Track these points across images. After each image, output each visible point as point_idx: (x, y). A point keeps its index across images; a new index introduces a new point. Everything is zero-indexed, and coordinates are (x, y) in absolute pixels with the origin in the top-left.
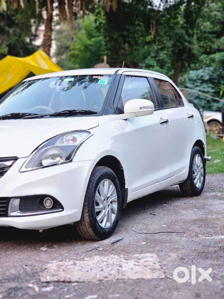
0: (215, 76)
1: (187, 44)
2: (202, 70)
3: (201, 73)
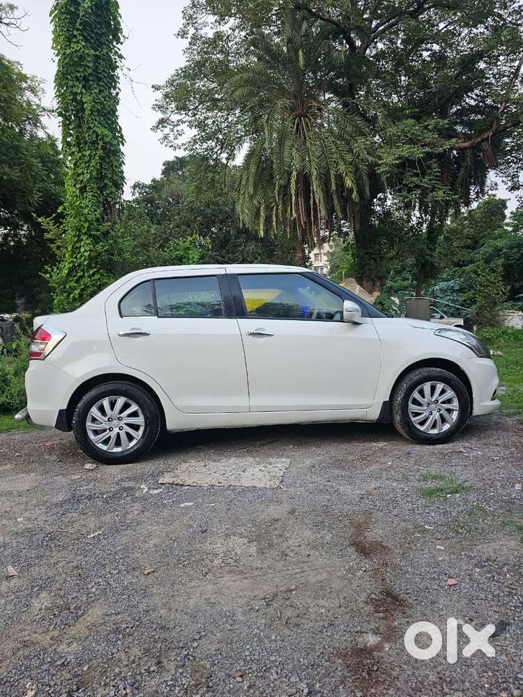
0: (464, 285)
1: (428, 258)
2: (452, 281)
3: (451, 283)
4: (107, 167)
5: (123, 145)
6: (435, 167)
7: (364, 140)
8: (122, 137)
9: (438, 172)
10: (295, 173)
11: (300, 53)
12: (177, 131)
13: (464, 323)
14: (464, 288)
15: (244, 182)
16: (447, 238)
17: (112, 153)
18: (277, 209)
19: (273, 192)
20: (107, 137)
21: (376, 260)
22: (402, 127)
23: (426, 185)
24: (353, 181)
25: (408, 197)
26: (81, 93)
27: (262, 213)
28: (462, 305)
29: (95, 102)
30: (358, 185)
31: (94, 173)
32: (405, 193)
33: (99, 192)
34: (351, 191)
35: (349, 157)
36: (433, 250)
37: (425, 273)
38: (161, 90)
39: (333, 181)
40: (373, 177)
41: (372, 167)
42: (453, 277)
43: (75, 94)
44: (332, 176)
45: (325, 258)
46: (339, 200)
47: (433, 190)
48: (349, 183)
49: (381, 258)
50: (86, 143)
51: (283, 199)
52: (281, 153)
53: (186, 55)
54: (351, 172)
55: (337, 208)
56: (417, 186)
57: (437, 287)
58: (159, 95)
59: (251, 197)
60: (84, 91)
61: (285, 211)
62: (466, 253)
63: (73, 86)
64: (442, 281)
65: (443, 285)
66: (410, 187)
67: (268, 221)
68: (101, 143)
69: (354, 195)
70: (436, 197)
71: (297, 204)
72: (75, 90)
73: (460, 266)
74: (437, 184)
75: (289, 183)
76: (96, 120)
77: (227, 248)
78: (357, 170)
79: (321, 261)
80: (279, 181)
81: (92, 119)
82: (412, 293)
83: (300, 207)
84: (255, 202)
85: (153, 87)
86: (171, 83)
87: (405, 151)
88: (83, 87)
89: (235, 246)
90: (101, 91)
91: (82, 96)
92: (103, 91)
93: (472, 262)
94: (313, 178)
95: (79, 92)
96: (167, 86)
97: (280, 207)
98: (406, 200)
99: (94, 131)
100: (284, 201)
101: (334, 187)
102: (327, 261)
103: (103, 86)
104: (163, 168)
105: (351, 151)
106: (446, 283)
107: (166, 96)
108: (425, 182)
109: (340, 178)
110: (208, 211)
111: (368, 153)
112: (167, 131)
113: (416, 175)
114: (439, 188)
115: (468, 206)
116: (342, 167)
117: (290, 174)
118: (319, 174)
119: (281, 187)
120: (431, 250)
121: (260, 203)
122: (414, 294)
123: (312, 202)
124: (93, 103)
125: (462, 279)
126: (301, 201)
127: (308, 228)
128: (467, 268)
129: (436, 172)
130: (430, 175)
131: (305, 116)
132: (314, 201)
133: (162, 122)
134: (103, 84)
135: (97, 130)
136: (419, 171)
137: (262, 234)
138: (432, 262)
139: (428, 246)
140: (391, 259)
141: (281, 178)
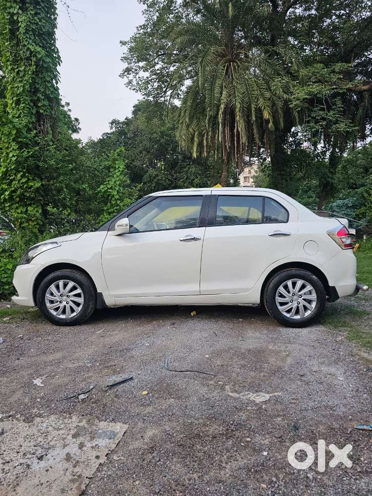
0: (357, 203)
1: (329, 180)
2: (347, 200)
3: (346, 201)
4: (40, 82)
5: (60, 65)
6: (339, 103)
7: (280, 79)
8: (59, 57)
9: (341, 107)
10: (222, 106)
11: (230, 5)
12: (139, 78)
13: (356, 233)
14: (356, 206)
15: (182, 114)
16: (344, 167)
17: (45, 70)
18: (207, 135)
19: (204, 122)
20: (40, 54)
21: (287, 181)
22: (313, 70)
23: (331, 118)
24: (270, 114)
25: (315, 128)
26: (18, 13)
27: (196, 139)
28: (354, 218)
29: (31, 23)
30: (274, 117)
31: (27, 87)
32: (313, 124)
33: (32, 104)
34: (268, 121)
35: (268, 95)
36: (333, 173)
37: (326, 191)
38: (127, 45)
39: (253, 113)
40: (287, 112)
41: (286, 102)
42: (347, 196)
43: (12, 15)
44: (253, 109)
45: (251, 180)
46: (258, 129)
47: (336, 122)
48: (266, 115)
49: (291, 178)
50: (21, 59)
51: (212, 127)
52: (212, 90)
53: (145, 15)
54: (268, 106)
55: (256, 136)
56: (323, 119)
57: (335, 204)
58: (125, 49)
59: (188, 126)
60: (20, 12)
61: (213, 138)
62: (360, 177)
63: (11, 7)
64: (339, 199)
65: (340, 202)
66: (318, 119)
67: (200, 145)
68: (34, 59)
69: (271, 125)
70: (338, 128)
71: (224, 132)
72: (12, 10)
73: (354, 189)
74: (340, 118)
75: (217, 114)
76: (30, 39)
77: (176, 169)
78: (274, 104)
79: (249, 182)
80: (209, 112)
81: (27, 37)
82: (315, 207)
83: (226, 134)
84: (191, 130)
85: (121, 42)
86: (134, 39)
87: (315, 88)
88: (20, 8)
89: (181, 168)
90: (36, 14)
91: (18, 16)
92: (39, 14)
93: (363, 185)
94: (237, 110)
95: (15, 12)
96: (131, 42)
97: (210, 133)
98: (313, 130)
99: (28, 49)
100: (213, 129)
101: (254, 118)
102: (253, 182)
103: (40, 9)
104: (133, 109)
105: (269, 89)
106: (342, 201)
107: (131, 50)
108: (331, 115)
109: (259, 111)
110: (163, 141)
111: (283, 91)
112: (131, 77)
113: (322, 109)
114: (341, 121)
115: (363, 141)
116: (261, 102)
117: (218, 106)
118: (242, 108)
119: (211, 117)
120: (332, 173)
121: (194, 131)
122: (317, 208)
123: (235, 131)
124: (29, 24)
125: (355, 199)
126: (227, 130)
127: (232, 152)
128: (359, 190)
129: (339, 107)
130: (333, 110)
131: (234, 61)
132: (238, 129)
133: (128, 70)
134: (41, 7)
135: (30, 47)
136: (325, 107)
137: (195, 155)
138: (332, 183)
139: (329, 170)
140: (299, 179)
141: (211, 110)
